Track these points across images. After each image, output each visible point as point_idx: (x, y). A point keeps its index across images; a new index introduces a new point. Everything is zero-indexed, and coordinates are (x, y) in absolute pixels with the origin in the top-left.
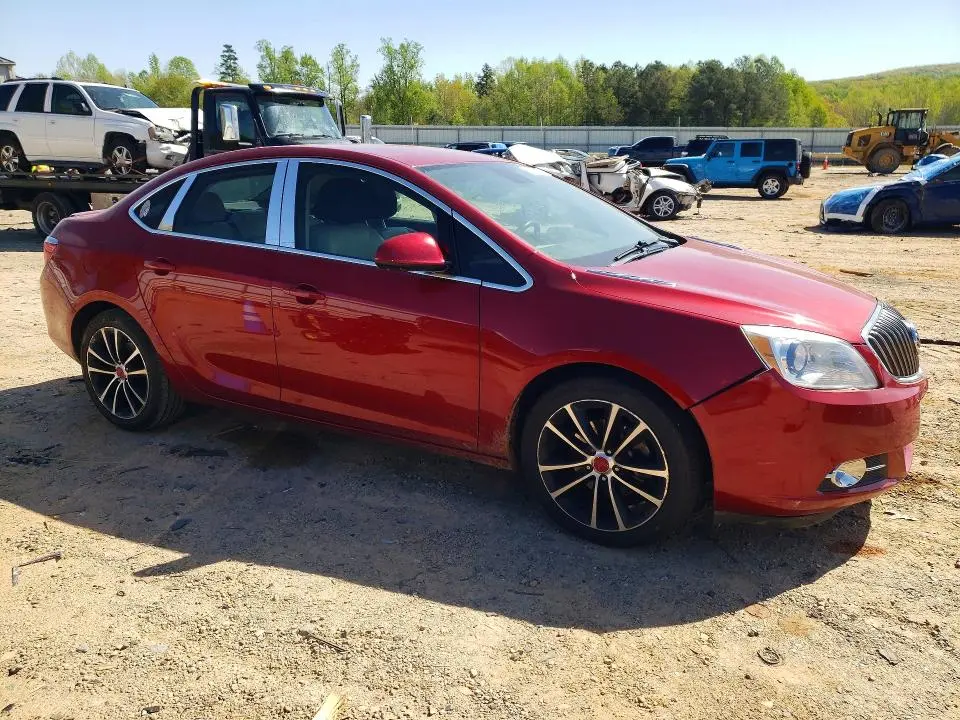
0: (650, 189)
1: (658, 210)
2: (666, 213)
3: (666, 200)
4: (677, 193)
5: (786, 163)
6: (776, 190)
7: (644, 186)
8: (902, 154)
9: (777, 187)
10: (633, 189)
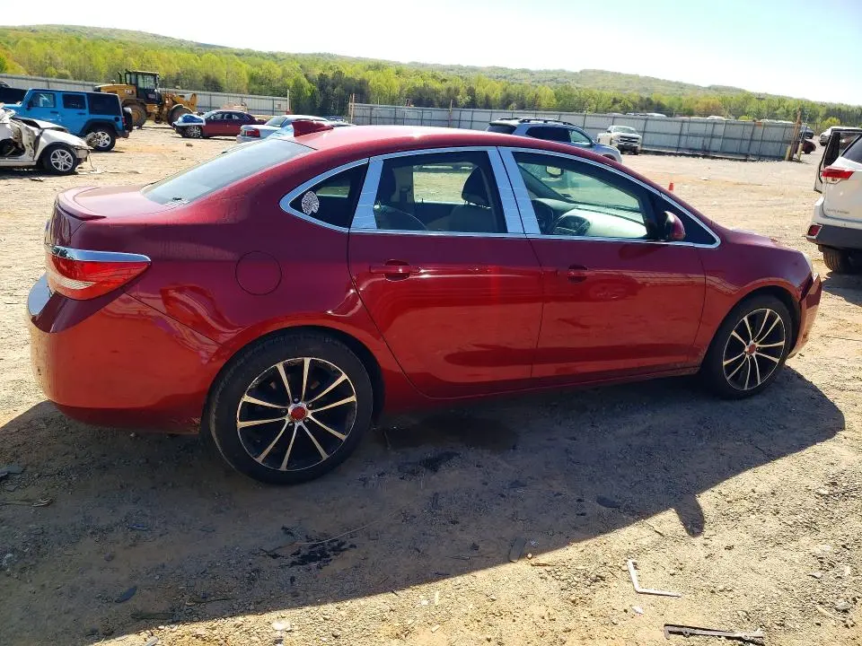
0: (44, 142)
1: (57, 165)
2: (65, 167)
3: (63, 154)
4: (73, 146)
5: (112, 118)
6: (108, 143)
7: (38, 138)
8: (146, 110)
9: (108, 139)
10: (26, 140)
